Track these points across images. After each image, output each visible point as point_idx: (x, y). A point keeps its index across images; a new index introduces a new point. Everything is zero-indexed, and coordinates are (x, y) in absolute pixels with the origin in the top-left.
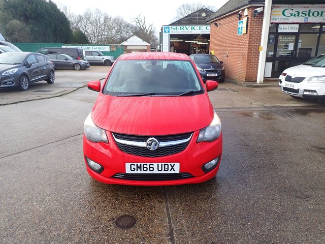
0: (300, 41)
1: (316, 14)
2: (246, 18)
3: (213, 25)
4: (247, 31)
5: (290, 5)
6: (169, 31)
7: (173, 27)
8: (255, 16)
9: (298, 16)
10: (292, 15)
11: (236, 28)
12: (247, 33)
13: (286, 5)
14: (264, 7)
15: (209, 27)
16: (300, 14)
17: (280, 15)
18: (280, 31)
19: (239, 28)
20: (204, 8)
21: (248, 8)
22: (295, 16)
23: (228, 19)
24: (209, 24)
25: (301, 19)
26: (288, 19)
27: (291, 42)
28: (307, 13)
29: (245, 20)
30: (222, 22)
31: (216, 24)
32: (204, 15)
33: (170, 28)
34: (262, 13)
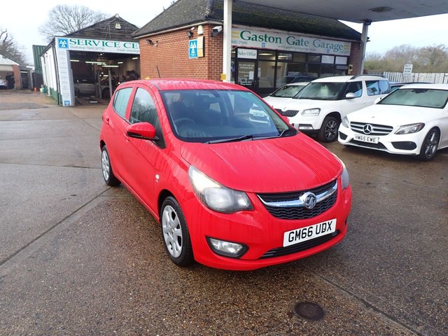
0: (259, 69)
1: (271, 40)
2: (202, 37)
3: (145, 42)
4: (204, 54)
5: (248, 27)
6: (66, 46)
7: (73, 40)
8: (212, 36)
9: (256, 40)
10: (250, 38)
11: (185, 50)
12: (204, 56)
13: (245, 27)
14: (223, 26)
15: (137, 45)
16: (258, 39)
17: (238, 37)
18: (239, 56)
19: (191, 50)
20: (117, 17)
21: (203, 25)
22: (252, 40)
23: (170, 37)
24: (137, 41)
25: (259, 45)
26: (246, 43)
27: (251, 70)
28: (264, 38)
29: (200, 39)
30: (160, 39)
31: (150, 41)
32: (118, 26)
33: (69, 42)
34: (222, 33)
